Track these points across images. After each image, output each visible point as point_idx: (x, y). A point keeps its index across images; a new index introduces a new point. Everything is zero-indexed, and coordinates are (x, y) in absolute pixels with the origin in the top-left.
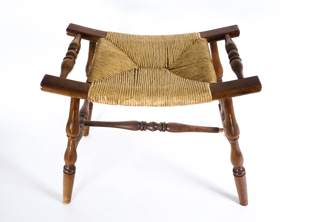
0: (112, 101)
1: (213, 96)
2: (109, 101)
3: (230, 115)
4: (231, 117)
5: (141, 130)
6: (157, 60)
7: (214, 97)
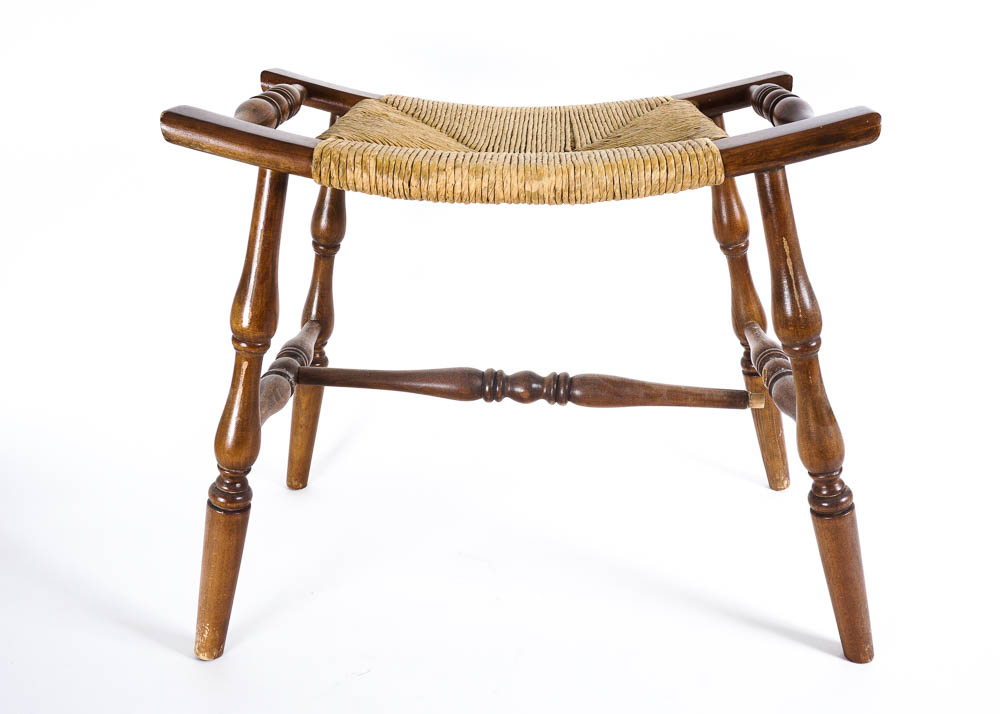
0: (391, 174)
1: (725, 156)
2: (382, 174)
3: (785, 243)
4: (788, 254)
5: (486, 400)
6: (539, 141)
7: (727, 158)
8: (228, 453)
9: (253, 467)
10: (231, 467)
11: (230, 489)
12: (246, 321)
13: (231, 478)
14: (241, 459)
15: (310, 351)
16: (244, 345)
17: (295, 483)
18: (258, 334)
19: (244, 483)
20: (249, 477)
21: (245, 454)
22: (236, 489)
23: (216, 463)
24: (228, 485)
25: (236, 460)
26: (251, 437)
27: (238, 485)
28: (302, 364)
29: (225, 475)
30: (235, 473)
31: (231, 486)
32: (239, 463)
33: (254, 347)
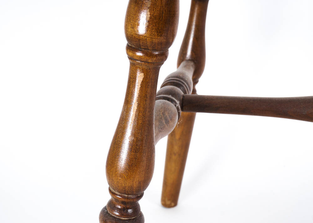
8: (121, 176)
9: (146, 192)
10: (123, 191)
11: (122, 215)
12: (142, 29)
13: (123, 203)
14: (134, 182)
15: (190, 83)
16: (139, 54)
17: (168, 203)
18: (156, 40)
19: (136, 209)
20: (141, 202)
21: (138, 178)
22: (128, 215)
23: (107, 186)
24: (120, 210)
25: (128, 184)
26: (144, 159)
27: (130, 211)
28: (185, 92)
29: (117, 200)
30: (128, 198)
31: (123, 211)
32: (132, 187)
33: (151, 55)
